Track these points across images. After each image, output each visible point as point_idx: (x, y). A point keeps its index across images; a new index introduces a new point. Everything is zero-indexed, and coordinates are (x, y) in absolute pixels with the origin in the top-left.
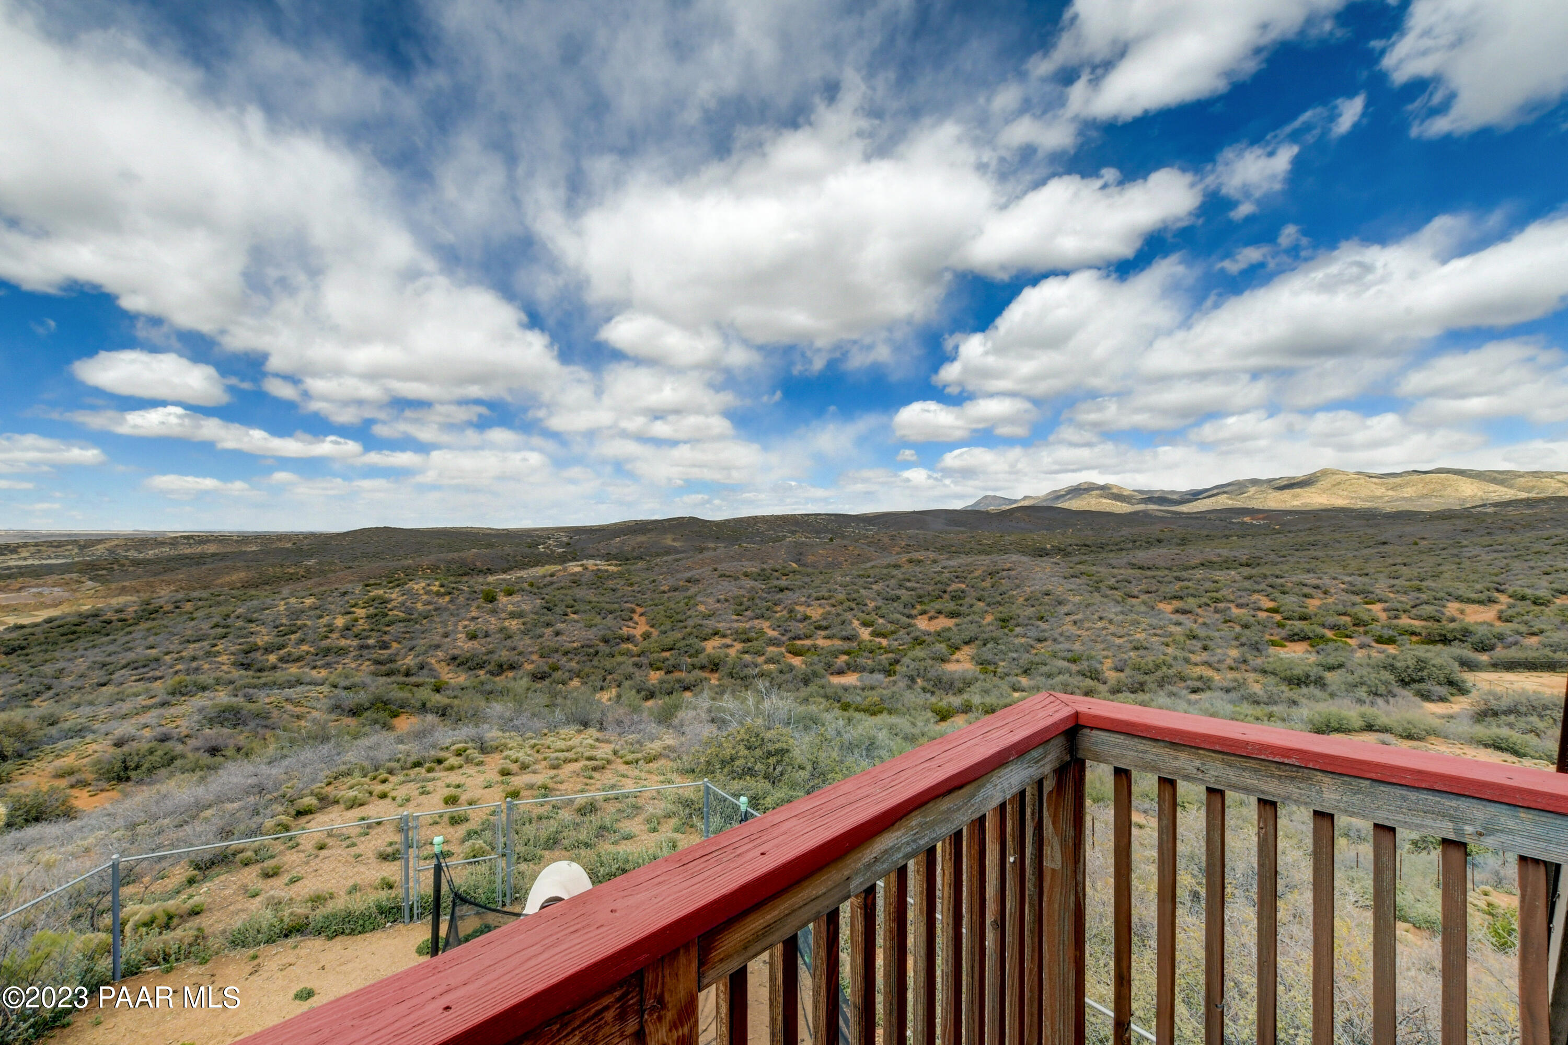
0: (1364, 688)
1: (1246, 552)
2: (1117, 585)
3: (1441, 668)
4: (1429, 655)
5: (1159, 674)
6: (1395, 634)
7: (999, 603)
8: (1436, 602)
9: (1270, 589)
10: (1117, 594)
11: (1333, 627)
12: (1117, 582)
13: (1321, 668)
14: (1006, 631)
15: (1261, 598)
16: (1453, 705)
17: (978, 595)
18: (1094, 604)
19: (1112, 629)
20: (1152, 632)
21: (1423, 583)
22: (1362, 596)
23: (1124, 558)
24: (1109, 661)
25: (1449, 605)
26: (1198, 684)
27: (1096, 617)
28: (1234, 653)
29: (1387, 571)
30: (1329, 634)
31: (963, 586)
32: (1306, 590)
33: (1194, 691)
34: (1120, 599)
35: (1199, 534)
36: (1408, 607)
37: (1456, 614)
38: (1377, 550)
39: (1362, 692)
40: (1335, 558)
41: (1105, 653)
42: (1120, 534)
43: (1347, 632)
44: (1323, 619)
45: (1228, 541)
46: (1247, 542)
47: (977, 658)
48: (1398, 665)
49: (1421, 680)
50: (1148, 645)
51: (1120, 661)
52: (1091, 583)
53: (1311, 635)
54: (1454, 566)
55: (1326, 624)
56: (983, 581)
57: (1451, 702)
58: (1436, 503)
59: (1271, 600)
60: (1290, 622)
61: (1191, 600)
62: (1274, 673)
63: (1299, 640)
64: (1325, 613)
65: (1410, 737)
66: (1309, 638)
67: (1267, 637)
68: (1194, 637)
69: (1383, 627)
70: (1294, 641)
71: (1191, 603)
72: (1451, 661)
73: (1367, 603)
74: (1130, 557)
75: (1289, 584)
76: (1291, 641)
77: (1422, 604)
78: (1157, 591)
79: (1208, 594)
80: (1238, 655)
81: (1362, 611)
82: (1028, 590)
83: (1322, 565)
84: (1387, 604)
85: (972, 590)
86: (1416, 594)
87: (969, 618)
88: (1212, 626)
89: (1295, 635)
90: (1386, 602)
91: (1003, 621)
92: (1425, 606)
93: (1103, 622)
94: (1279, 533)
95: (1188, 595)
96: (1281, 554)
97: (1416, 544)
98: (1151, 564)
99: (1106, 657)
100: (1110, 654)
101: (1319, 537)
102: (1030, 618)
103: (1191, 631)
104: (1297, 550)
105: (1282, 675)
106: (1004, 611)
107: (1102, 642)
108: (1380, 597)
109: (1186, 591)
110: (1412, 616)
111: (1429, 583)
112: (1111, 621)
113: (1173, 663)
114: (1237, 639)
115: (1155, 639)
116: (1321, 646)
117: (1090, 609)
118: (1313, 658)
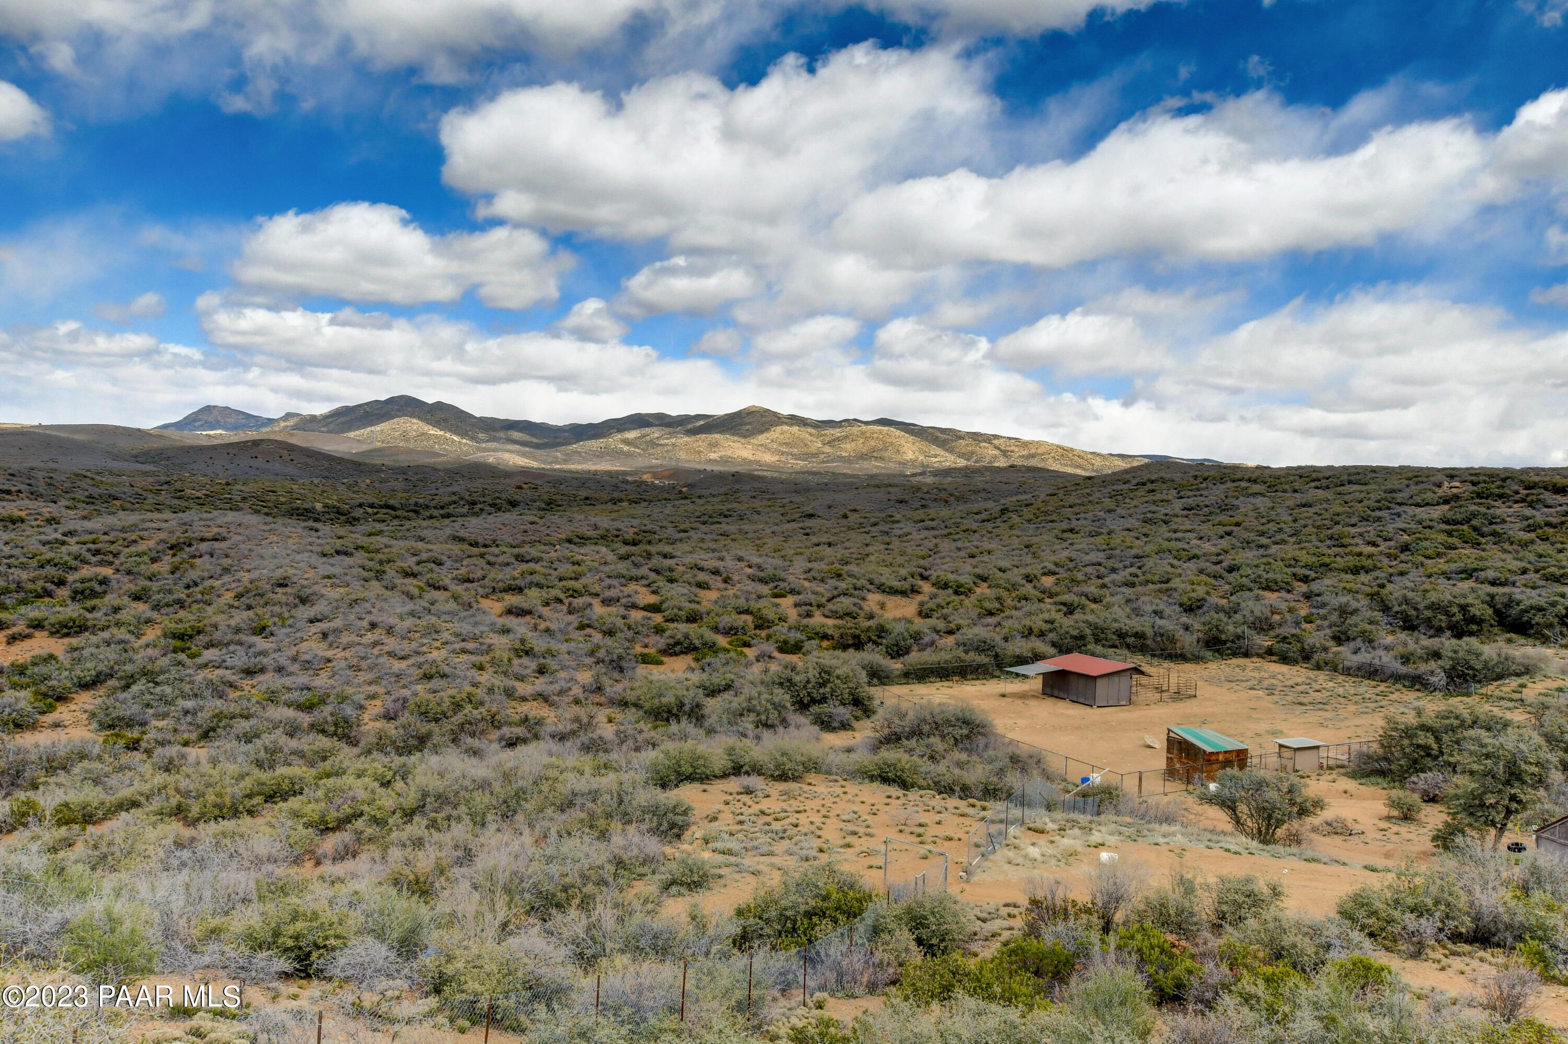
0: (752, 717)
1: (635, 522)
2: (416, 569)
3: (846, 679)
4: (834, 662)
5: (459, 718)
6: (804, 638)
7: (181, 604)
8: (856, 592)
9: (653, 576)
10: (411, 584)
11: (729, 631)
12: (419, 563)
13: (701, 691)
14: (182, 657)
15: (639, 589)
16: (856, 734)
17: (133, 588)
18: (365, 600)
19: (392, 643)
20: (457, 646)
21: (845, 568)
22: (772, 585)
23: (449, 528)
24: (378, 702)
25: (870, 596)
26: (520, 731)
27: (365, 624)
28: (585, 677)
29: (807, 552)
30: (722, 641)
31: (107, 571)
32: (702, 577)
33: (512, 744)
34: (416, 592)
35: (575, 496)
36: (824, 600)
37: (876, 609)
38: (801, 525)
39: (748, 723)
40: (750, 535)
41: (373, 689)
42: (450, 489)
43: (746, 638)
44: (717, 619)
45: (615, 508)
46: (640, 509)
47: (101, 716)
48: (797, 679)
49: (823, 700)
50: (447, 670)
51: (396, 701)
52: (371, 564)
53: (697, 642)
54: (882, 547)
55: (721, 626)
56: (154, 560)
57: (854, 730)
58: (876, 467)
59: (653, 592)
60: (672, 625)
61: (534, 593)
62: (636, 705)
63: (682, 652)
64: (721, 611)
65: (783, 777)
66: (695, 649)
67: (638, 649)
68: (527, 653)
69: (790, 629)
70: (676, 654)
71: (533, 597)
72: (859, 669)
73: (776, 596)
74: (457, 525)
75: (681, 569)
76: (671, 655)
77: (839, 595)
78: (484, 578)
79: (564, 583)
80: (591, 680)
81: (767, 607)
82: (246, 577)
83: (732, 544)
84: (800, 597)
85: (126, 579)
86: (833, 582)
87: (106, 635)
88: (559, 635)
89: (678, 643)
90: (799, 593)
91: (181, 637)
92: (842, 599)
93: (377, 631)
94: (686, 498)
95: (531, 585)
96: (682, 527)
97: (845, 517)
98: (489, 538)
99: (373, 697)
100: (381, 690)
101: (735, 505)
102: (238, 630)
103: (523, 641)
104: (704, 523)
105: (647, 706)
106: (187, 618)
107: (371, 669)
108: (792, 586)
109: (529, 578)
110: (827, 612)
111: (853, 568)
112: (390, 631)
113: (487, 698)
114: (592, 653)
115: (464, 657)
116: (708, 660)
117: (357, 609)
118: (696, 677)
